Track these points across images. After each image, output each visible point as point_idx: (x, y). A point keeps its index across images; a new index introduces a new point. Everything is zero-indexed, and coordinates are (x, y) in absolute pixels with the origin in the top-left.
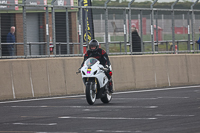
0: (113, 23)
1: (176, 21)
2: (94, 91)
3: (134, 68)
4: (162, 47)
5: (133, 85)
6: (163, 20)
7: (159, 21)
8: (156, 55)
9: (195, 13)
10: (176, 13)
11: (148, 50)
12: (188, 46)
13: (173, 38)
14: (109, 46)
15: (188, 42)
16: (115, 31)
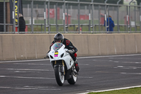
0: (36, 11)
1: (81, 11)
7: (69, 10)
9: (95, 5)
10: (81, 5)
11: (61, 30)
12: (89, 28)
13: (79, 22)
14: (33, 27)
15: (89, 26)
16: (38, 16)
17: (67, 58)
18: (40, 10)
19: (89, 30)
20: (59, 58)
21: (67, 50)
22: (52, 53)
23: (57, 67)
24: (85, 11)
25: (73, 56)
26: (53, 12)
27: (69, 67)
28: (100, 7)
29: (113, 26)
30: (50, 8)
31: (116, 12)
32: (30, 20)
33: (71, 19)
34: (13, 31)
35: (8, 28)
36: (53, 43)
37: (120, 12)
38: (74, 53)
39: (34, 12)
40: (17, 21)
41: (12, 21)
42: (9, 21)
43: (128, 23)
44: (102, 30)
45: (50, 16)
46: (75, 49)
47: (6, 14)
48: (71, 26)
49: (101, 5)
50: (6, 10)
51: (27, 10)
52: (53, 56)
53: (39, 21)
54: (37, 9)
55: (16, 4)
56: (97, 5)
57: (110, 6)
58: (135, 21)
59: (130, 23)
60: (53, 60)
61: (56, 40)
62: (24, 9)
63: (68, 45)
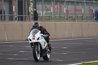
0: (46, 7)
2: (38, 52)
3: (56, 29)
5: (55, 37)
7: (68, 6)
9: (86, 3)
10: (77, 2)
11: (63, 20)
12: (82, 18)
13: (75, 14)
14: (44, 18)
15: (82, 17)
16: (47, 10)
18: (48, 6)
19: (83, 20)
20: (35, 41)
21: (42, 34)
22: (30, 37)
23: (35, 47)
24: (79, 7)
25: (47, 39)
26: (57, 7)
27: (44, 47)
28: (90, 4)
30: (56, 4)
32: (42, 13)
33: (70, 12)
34: (30, 20)
35: (26, 18)
36: (32, 29)
39: (44, 7)
40: (32, 13)
41: (29, 13)
42: (27, 13)
44: (91, 20)
45: (56, 10)
46: (48, 34)
47: (25, 8)
48: (70, 17)
50: (25, 6)
51: (39, 6)
52: (32, 39)
53: (48, 14)
54: (46, 5)
55: (32, 2)
56: (88, 3)
60: (31, 42)
61: (34, 27)
62: (37, 5)
63: (43, 31)
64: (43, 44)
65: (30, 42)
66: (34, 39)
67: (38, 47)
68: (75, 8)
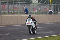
4: (10, 13)
5: (1, 24)
6: (10, 5)
8: (8, 15)
10: (14, 3)
11: (6, 14)
13: (13, 11)
17: (33, 24)
20: (30, 24)
23: (29, 27)
24: (16, 6)
25: (35, 23)
28: (22, 4)
29: (28, 12)
31: (29, 6)
33: (10, 9)
37: (31, 6)
38: (35, 22)
43: (34, 11)
44: (23, 14)
46: (36, 21)
49: (23, 3)
57: (27, 4)
58: (37, 10)
59: (35, 11)
64: (33, 26)
65: (27, 25)
66: (29, 23)
67: (31, 27)
68: (13, 6)
